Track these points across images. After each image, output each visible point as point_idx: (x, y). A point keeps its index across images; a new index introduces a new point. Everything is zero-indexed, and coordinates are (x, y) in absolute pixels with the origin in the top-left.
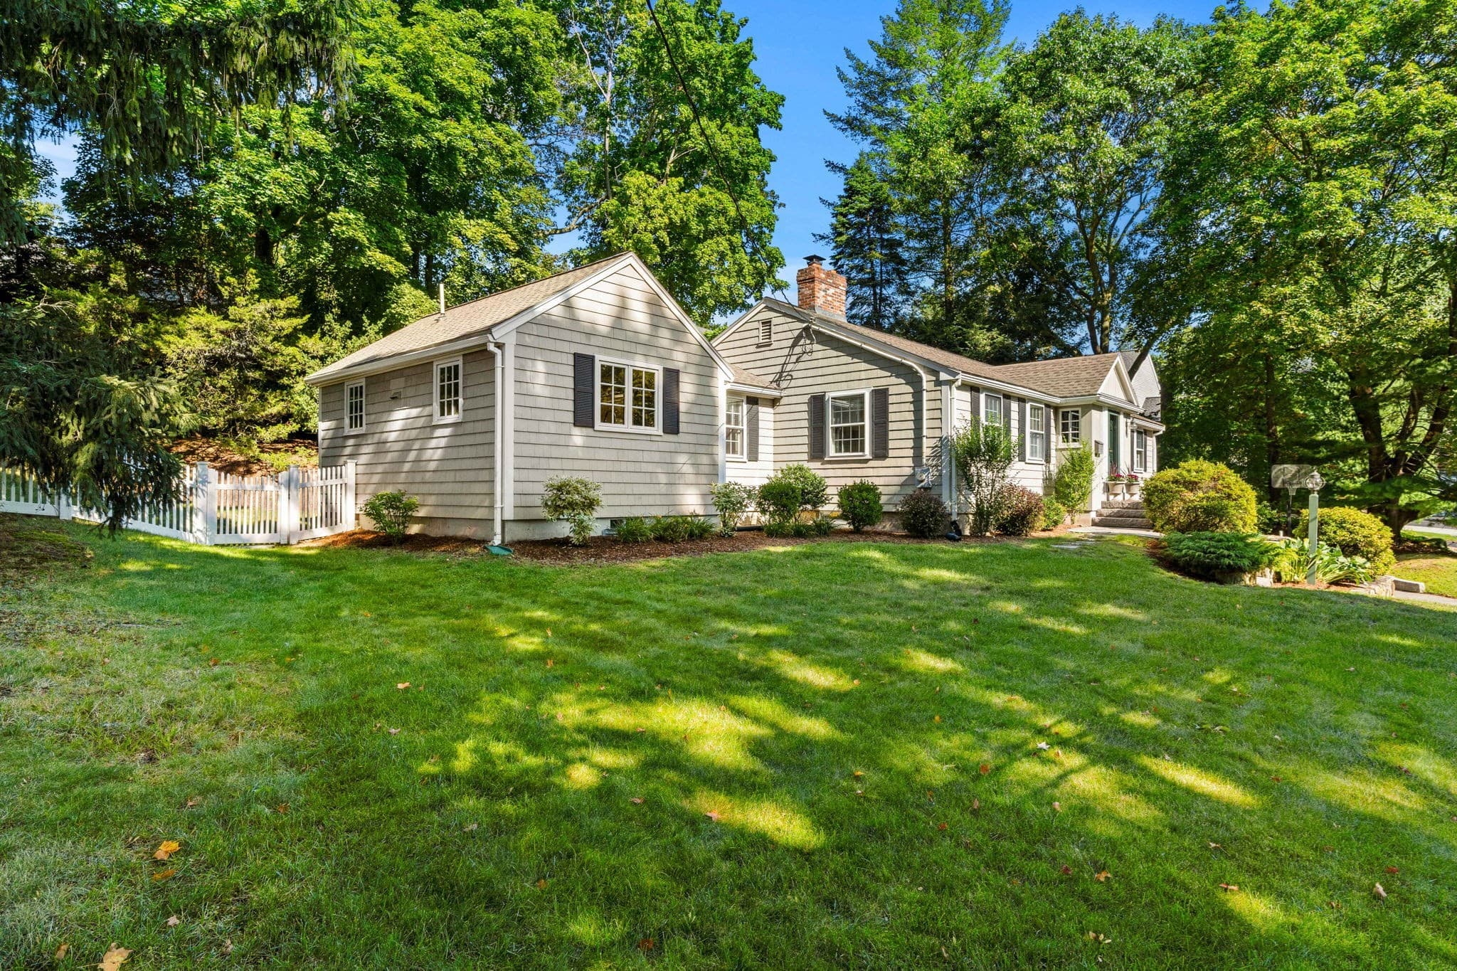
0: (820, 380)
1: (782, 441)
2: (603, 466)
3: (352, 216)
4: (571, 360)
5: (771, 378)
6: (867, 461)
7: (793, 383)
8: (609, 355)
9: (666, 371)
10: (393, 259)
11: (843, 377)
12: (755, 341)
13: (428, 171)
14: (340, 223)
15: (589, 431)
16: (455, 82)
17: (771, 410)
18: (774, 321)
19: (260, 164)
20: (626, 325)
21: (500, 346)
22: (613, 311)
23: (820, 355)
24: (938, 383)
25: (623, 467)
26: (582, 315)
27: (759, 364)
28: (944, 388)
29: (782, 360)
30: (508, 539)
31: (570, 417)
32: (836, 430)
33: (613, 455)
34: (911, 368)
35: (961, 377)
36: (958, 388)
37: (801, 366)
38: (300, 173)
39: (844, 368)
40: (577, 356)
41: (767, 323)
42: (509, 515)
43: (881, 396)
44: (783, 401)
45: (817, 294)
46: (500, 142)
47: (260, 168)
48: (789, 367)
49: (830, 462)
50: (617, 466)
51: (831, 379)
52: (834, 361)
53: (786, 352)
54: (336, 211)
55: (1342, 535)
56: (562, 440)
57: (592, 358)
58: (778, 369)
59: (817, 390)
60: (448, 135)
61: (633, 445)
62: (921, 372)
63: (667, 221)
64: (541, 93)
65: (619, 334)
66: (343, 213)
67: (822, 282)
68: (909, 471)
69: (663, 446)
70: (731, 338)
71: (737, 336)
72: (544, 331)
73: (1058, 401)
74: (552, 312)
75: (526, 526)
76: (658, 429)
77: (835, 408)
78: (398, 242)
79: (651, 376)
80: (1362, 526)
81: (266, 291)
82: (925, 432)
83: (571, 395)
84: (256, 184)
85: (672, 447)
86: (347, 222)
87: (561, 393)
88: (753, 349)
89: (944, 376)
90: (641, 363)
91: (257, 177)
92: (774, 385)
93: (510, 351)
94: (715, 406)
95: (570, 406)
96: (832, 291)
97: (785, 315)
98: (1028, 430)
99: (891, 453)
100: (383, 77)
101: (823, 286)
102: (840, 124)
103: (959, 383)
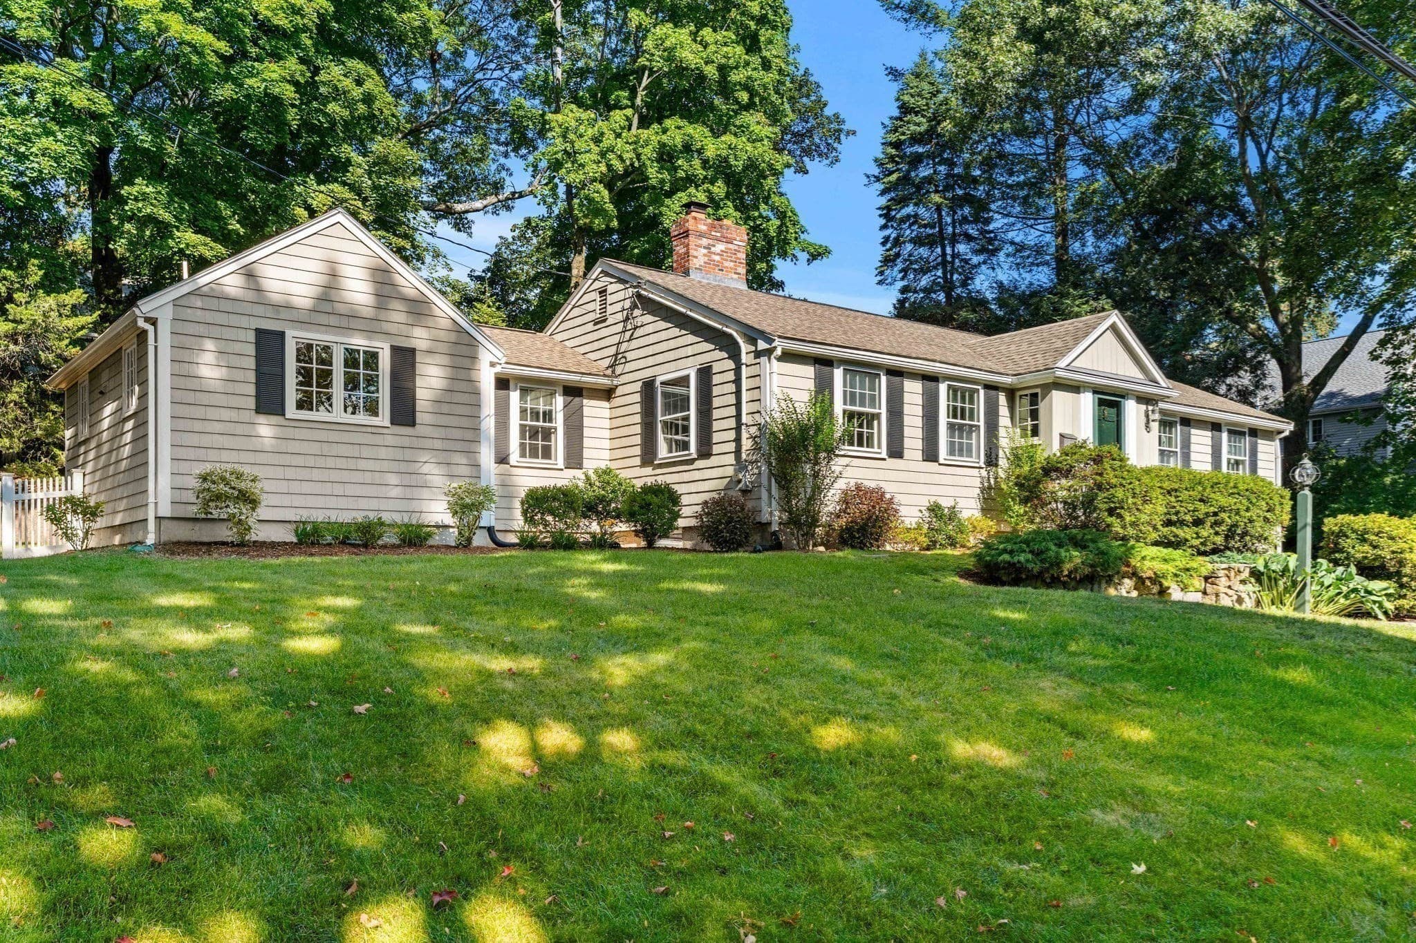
0: (650, 361)
1: (617, 443)
2: (299, 461)
3: (150, 189)
4: (251, 337)
5: (607, 362)
6: (692, 461)
7: (629, 367)
8: (307, 330)
9: (395, 350)
10: (208, 240)
11: (671, 355)
12: (592, 316)
13: (246, 128)
14: (136, 199)
15: (275, 419)
16: (269, 14)
17: (606, 404)
18: (611, 289)
19: (26, 134)
20: (334, 295)
21: (153, 322)
22: (321, 280)
23: (649, 329)
24: (758, 354)
25: (330, 463)
26: (268, 285)
27: (596, 345)
28: (764, 360)
29: (616, 339)
30: (164, 538)
31: (251, 403)
32: (665, 423)
33: (315, 448)
34: (731, 336)
35: (780, 346)
36: (779, 359)
37: (634, 344)
38: (75, 141)
39: (672, 344)
40: (259, 332)
41: (603, 292)
42: (165, 511)
43: (705, 373)
44: (619, 391)
45: (692, 252)
46: (348, 83)
47: (26, 139)
48: (624, 347)
49: (660, 466)
50: (321, 462)
51: (660, 358)
52: (664, 335)
53: (620, 327)
54: (132, 184)
55: (1362, 551)
56: (240, 429)
57: (282, 334)
58: (612, 350)
59: (647, 374)
60: (265, 80)
61: (346, 437)
62: (740, 341)
63: (603, 168)
64: (405, 16)
65: (327, 307)
66: (141, 186)
67: (701, 235)
68: (730, 471)
69: (390, 440)
70: (571, 316)
71: (576, 312)
72: (213, 304)
73: (1008, 380)
74: (225, 281)
75: (190, 525)
76: (384, 418)
77: (665, 395)
78: (219, 218)
79: (372, 358)
80: (1392, 538)
81: (51, 284)
82: (744, 419)
83: (252, 377)
84: (22, 158)
85: (406, 442)
86: (144, 197)
87: (239, 375)
88: (590, 327)
89: (762, 345)
90: (359, 342)
91: (23, 149)
92: (609, 372)
93: (165, 327)
94: (477, 393)
95: (251, 390)
96: (720, 247)
97: (621, 281)
98: (943, 419)
99: (716, 449)
100: (163, 17)
101: (705, 242)
102: (899, 14)
103: (779, 352)
